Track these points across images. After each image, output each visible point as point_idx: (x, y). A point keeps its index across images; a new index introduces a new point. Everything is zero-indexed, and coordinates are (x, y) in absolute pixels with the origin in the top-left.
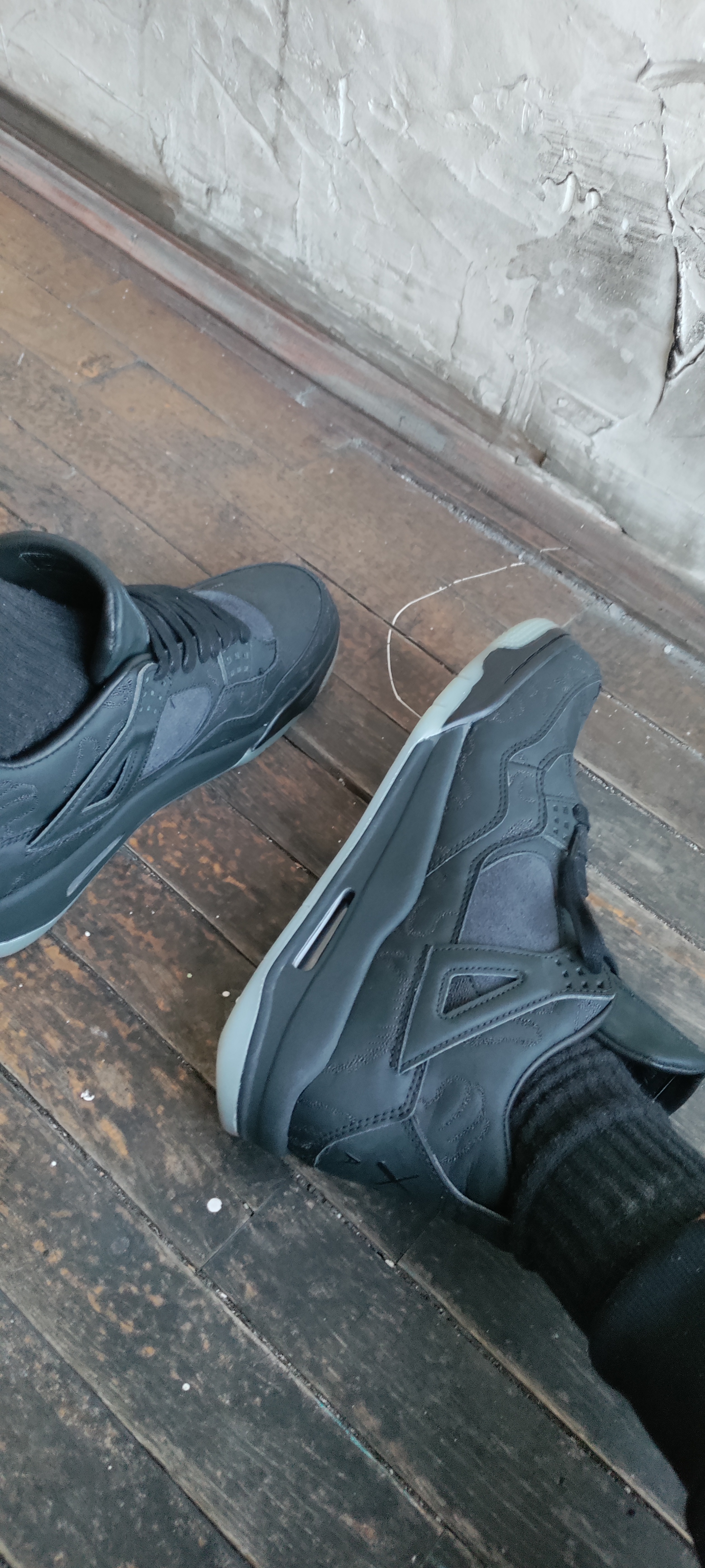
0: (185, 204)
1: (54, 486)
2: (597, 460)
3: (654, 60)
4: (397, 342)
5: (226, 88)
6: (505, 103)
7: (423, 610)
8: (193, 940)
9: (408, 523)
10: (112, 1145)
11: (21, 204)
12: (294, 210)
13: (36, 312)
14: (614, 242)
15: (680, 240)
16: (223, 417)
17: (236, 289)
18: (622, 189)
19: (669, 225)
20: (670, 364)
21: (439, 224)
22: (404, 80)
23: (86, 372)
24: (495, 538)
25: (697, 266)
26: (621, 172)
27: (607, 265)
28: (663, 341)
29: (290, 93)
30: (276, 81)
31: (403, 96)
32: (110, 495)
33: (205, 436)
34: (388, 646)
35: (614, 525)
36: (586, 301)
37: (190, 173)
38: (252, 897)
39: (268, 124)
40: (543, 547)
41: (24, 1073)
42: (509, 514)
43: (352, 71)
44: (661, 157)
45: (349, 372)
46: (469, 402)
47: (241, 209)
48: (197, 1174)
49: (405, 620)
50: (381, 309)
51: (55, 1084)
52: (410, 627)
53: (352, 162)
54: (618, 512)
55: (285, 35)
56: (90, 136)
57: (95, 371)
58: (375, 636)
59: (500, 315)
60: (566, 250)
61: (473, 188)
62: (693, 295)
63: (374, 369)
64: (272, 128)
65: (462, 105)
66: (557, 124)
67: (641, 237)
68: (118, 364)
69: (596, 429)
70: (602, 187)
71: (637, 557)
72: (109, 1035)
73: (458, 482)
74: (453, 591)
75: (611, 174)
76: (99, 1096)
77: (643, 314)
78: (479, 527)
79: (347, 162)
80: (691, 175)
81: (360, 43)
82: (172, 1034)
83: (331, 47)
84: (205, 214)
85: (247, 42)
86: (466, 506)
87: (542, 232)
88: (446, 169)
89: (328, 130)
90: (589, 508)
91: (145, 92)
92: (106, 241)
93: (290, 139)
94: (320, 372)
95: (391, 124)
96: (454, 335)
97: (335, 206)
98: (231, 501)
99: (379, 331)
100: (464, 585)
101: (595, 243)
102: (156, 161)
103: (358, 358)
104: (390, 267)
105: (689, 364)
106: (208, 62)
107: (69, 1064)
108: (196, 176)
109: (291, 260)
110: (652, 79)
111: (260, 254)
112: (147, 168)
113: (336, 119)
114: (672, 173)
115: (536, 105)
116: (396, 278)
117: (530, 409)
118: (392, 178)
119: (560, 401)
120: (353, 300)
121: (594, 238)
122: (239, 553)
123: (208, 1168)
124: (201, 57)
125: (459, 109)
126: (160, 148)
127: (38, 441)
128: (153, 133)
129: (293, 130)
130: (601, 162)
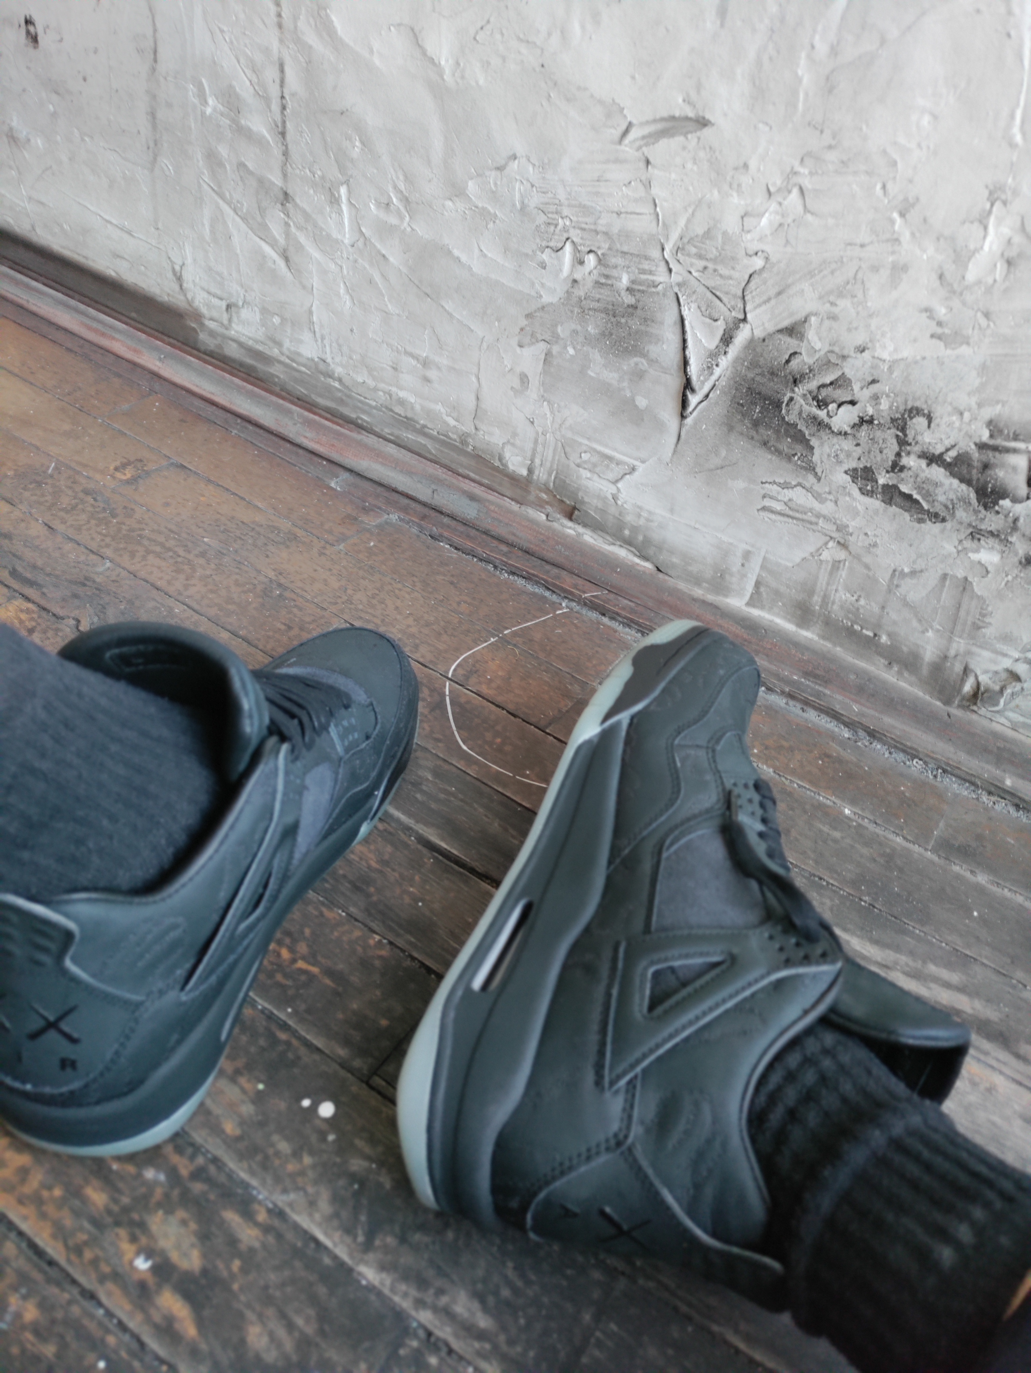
0: (207, 323)
1: (87, 578)
2: (625, 505)
3: (634, 121)
4: (422, 422)
5: (235, 211)
6: (499, 183)
7: (477, 661)
8: (262, 1042)
9: (452, 583)
10: (177, 1326)
11: (51, 340)
12: (311, 313)
13: (67, 427)
14: (617, 297)
15: (679, 285)
16: (260, 505)
17: (263, 393)
18: (618, 246)
19: (667, 274)
20: (684, 403)
21: (449, 306)
22: (401, 177)
23: (118, 475)
24: (537, 590)
25: (699, 307)
26: (615, 230)
27: (613, 319)
28: (675, 383)
29: (296, 205)
30: (281, 196)
31: (402, 192)
32: (147, 582)
33: (243, 522)
34: (448, 699)
35: (648, 565)
36: (596, 356)
37: (209, 293)
38: (328, 981)
39: (278, 237)
40: (584, 592)
41: (60, 1246)
42: (548, 567)
43: (351, 176)
44: (652, 211)
45: (378, 455)
46: (496, 469)
47: (261, 319)
48: (289, 1345)
49: (461, 672)
50: (402, 394)
51: (100, 1254)
52: (467, 677)
53: (360, 261)
54: (651, 552)
55: (286, 154)
56: (113, 274)
57: (129, 473)
58: (432, 690)
59: (516, 383)
60: (572, 312)
61: (477, 268)
62: (698, 335)
63: (403, 451)
64: (281, 240)
65: (458, 192)
66: (550, 195)
67: (641, 288)
68: (151, 466)
69: (620, 477)
70: (599, 248)
71: (674, 592)
72: (168, 1176)
73: (495, 543)
74: (504, 641)
75: (606, 234)
76: (158, 1259)
77: (652, 360)
78: (520, 582)
79: (356, 261)
80: (682, 222)
81: (356, 150)
82: (245, 1165)
83: (330, 157)
84: (227, 329)
85: (250, 165)
86: (506, 564)
87: (547, 299)
88: (450, 252)
89: (335, 234)
90: (622, 553)
91: (160, 226)
92: (135, 364)
93: (300, 248)
94: (350, 460)
95: (393, 220)
96: (474, 408)
97: (348, 303)
98: (274, 578)
99: (403, 415)
100: (514, 634)
101: (598, 301)
102: (177, 288)
103: (386, 443)
104: (407, 353)
105: (702, 401)
106: (216, 188)
107: (117, 1224)
108: (215, 296)
109: (312, 360)
110: (634, 141)
111: (283, 359)
112: (168, 295)
113: (341, 223)
114: (664, 223)
115: (528, 180)
116: (414, 362)
117: (555, 467)
118: (400, 270)
119: (583, 455)
120: (376, 389)
121: (598, 296)
122: (285, 624)
123: (302, 1332)
124: (209, 185)
125: (456, 196)
126: (178, 274)
127: (71, 539)
128: (171, 261)
129: (302, 239)
130: (595, 224)
